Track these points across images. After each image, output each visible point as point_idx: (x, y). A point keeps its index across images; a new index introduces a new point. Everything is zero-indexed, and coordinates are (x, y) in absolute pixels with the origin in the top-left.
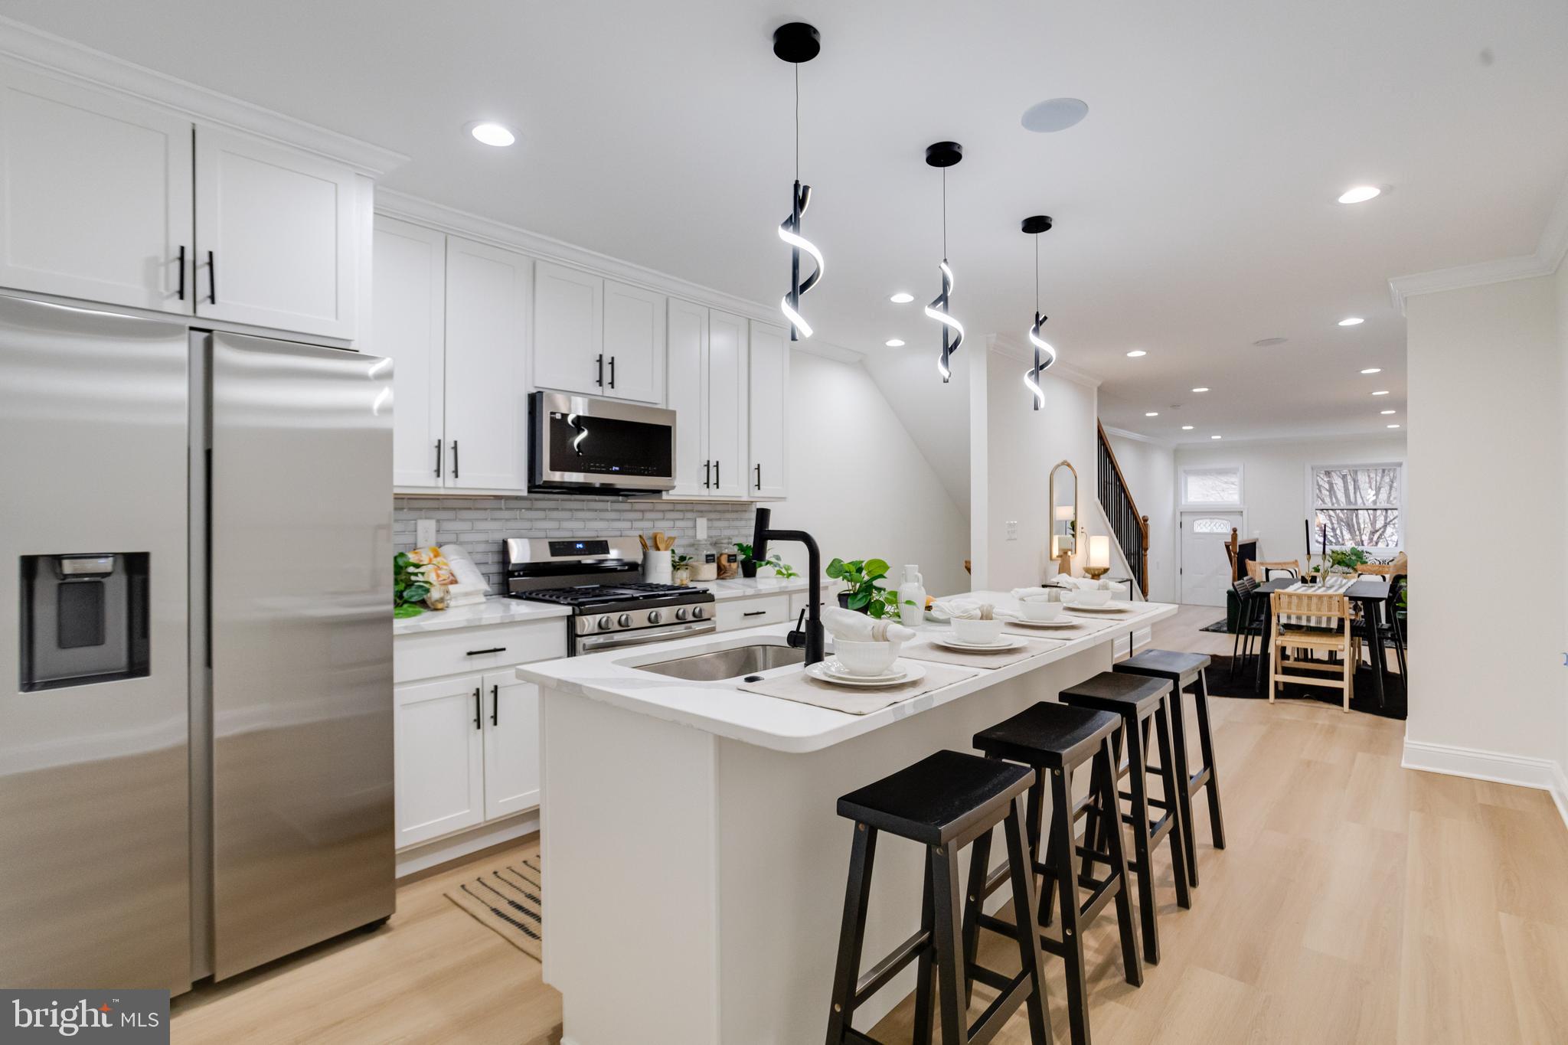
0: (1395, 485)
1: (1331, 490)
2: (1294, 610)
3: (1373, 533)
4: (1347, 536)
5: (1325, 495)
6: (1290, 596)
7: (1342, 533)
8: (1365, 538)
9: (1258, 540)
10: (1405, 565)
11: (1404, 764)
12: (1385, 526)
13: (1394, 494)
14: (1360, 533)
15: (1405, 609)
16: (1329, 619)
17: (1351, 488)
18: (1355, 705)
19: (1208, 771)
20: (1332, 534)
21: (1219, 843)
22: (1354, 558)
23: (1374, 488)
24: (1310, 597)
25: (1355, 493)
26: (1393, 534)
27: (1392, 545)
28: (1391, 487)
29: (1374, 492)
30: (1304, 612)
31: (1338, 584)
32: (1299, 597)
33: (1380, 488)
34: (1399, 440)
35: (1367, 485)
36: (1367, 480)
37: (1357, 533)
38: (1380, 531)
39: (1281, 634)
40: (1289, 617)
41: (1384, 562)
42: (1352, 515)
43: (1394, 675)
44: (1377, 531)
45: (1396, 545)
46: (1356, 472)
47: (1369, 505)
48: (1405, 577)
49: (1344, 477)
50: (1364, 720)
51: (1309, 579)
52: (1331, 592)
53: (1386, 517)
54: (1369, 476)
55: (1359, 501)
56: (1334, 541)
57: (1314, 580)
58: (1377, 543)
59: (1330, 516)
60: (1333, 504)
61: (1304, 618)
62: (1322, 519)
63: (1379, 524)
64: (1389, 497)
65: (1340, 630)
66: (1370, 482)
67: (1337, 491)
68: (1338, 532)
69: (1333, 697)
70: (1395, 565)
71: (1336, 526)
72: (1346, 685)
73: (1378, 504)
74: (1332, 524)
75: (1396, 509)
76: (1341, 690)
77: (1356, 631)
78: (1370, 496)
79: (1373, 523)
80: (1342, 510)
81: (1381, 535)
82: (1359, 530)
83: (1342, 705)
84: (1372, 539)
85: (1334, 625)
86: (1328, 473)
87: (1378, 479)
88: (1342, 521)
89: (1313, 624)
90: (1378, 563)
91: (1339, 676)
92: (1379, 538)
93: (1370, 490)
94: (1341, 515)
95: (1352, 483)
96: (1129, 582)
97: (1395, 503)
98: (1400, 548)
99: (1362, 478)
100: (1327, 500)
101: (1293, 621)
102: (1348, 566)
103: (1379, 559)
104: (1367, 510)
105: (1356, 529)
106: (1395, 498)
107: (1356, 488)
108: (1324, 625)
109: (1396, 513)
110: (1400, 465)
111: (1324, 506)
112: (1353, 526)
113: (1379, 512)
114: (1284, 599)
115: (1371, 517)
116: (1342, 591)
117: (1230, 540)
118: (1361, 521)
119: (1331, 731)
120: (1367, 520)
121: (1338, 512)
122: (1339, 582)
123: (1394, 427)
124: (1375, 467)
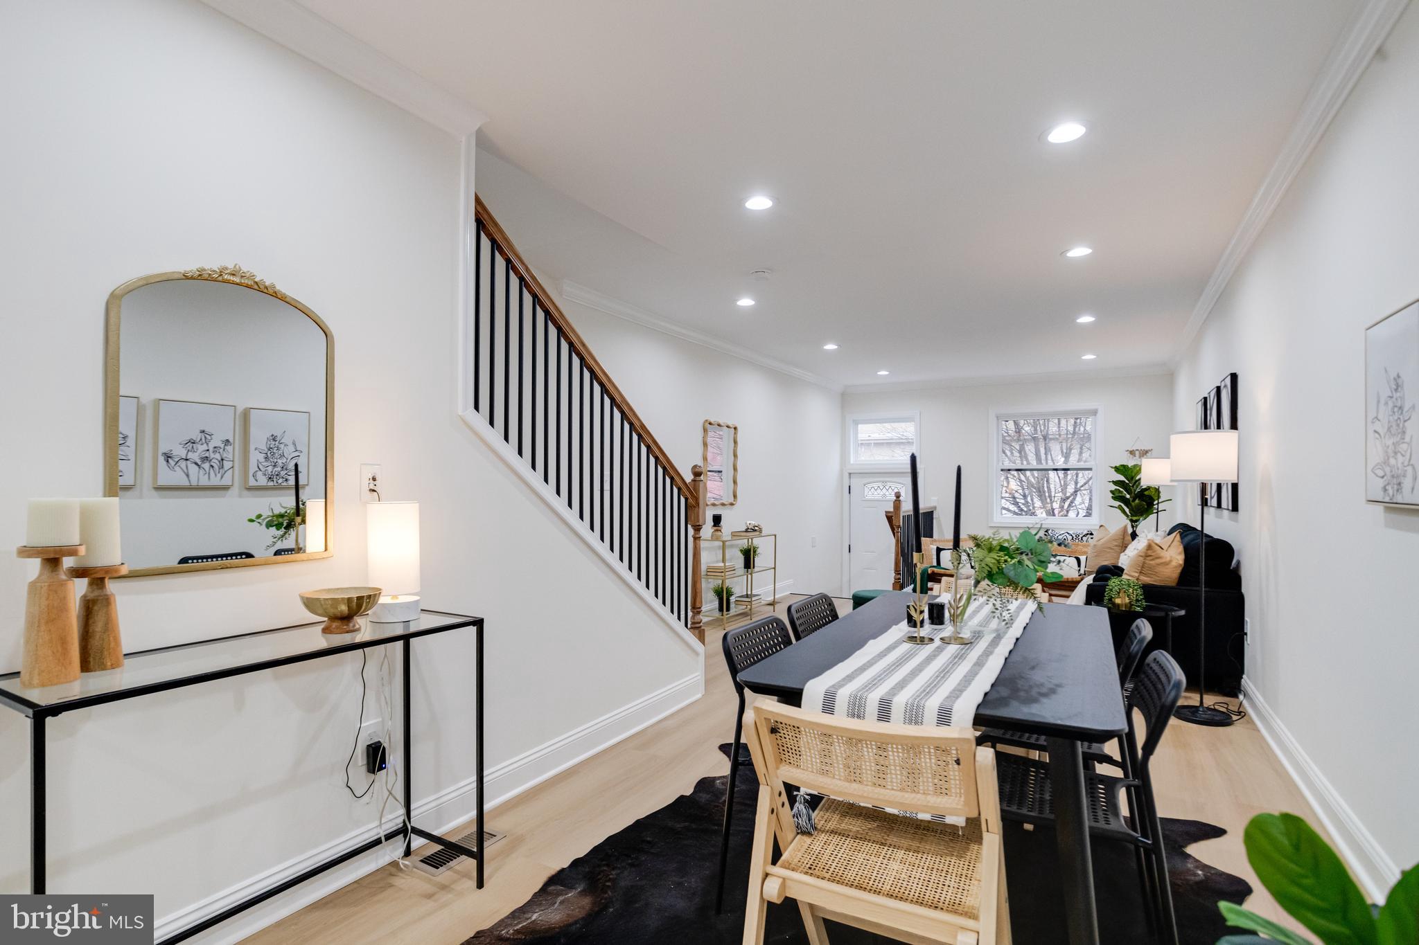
3: (1064, 500)
4: (1038, 503)
7: (1032, 500)
8: (1056, 505)
9: (935, 508)
12: (1076, 492)
14: (1051, 500)
17: (1042, 450)
20: (1023, 501)
25: (1046, 454)
35: (1058, 449)
37: (1048, 500)
38: (1071, 498)
41: (1077, 532)
42: (1043, 478)
44: (1068, 498)
45: (1089, 514)
47: (1058, 464)
56: (1025, 509)
58: (1068, 512)
59: (1021, 481)
63: (1070, 489)
68: (1029, 499)
71: (1027, 492)
79: (1064, 488)
80: (1033, 473)
81: (1072, 502)
82: (1050, 497)
84: (1063, 507)
88: (1033, 486)
90: (1070, 538)
92: (1070, 505)
94: (1032, 478)
95: (1044, 447)
96: (472, 630)
97: (1089, 461)
100: (1018, 461)
104: (1056, 470)
105: (1047, 496)
107: (1047, 450)
110: (1094, 413)
112: (1044, 492)
113: (1070, 476)
115: (1062, 482)
117: (892, 510)
118: (1052, 486)
120: (1058, 485)
121: (1028, 473)
123: (1089, 357)
124: (1066, 414)
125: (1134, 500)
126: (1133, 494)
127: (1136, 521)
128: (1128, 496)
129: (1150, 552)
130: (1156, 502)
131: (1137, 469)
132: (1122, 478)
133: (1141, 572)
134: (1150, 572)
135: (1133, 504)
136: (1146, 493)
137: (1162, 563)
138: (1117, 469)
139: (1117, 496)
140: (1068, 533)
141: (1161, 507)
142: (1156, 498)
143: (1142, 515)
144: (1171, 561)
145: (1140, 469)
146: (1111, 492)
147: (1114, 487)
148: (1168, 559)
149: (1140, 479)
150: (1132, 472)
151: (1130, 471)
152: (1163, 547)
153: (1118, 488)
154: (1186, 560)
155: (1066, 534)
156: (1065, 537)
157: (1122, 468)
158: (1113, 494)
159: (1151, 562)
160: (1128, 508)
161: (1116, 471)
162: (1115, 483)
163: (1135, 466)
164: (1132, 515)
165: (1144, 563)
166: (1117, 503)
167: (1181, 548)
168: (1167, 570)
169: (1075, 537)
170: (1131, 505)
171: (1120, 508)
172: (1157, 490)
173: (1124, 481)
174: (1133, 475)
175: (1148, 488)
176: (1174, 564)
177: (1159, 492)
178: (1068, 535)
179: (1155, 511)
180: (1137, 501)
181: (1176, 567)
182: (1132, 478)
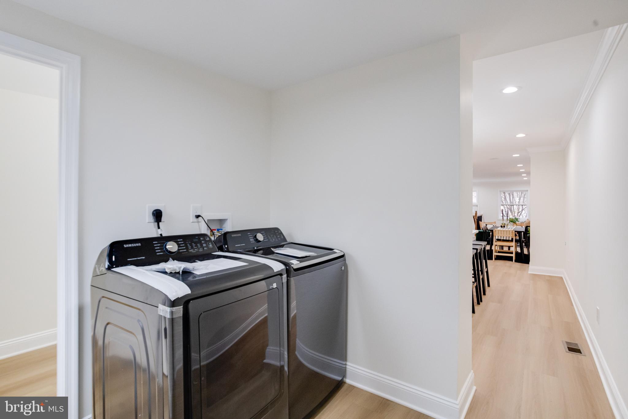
0: (525, 196)
1: (505, 198)
2: (500, 235)
3: (518, 213)
5: (503, 200)
6: (499, 230)
7: (508, 213)
8: (516, 215)
9: (483, 215)
10: (529, 223)
11: (529, 272)
12: (522, 211)
13: (525, 200)
15: (529, 234)
16: (509, 237)
17: (511, 198)
18: (516, 261)
19: (487, 269)
20: (505, 213)
21: (489, 286)
22: (515, 220)
23: (519, 198)
24: (504, 231)
25: (513, 199)
26: (524, 213)
27: (524, 217)
28: (524, 197)
29: (518, 199)
30: (502, 235)
31: (512, 228)
32: (501, 231)
33: (521, 198)
34: (528, 183)
35: (516, 196)
36: (517, 195)
37: (513, 213)
38: (521, 212)
39: (496, 242)
40: (498, 237)
41: (522, 222)
42: (512, 207)
43: (526, 255)
44: (519, 212)
45: (526, 217)
46: (513, 193)
47: (517, 203)
48: (529, 226)
49: (509, 194)
50: (518, 265)
51: (503, 226)
52: (510, 229)
53: (522, 208)
54: (517, 194)
55: (514, 202)
57: (504, 227)
58: (520, 216)
59: (505, 207)
60: (506, 203)
61: (502, 237)
62: (502, 208)
63: (520, 210)
64: (523, 201)
65: (512, 240)
66: (517, 196)
67: (507, 198)
69: (510, 259)
70: (526, 223)
72: (513, 255)
73: (520, 203)
74: (505, 210)
75: (526, 205)
76: (512, 257)
77: (516, 241)
78: (517, 200)
79: (518, 210)
80: (509, 205)
81: (521, 213)
82: (514, 212)
83: (512, 261)
84: (518, 215)
85: (510, 239)
86: (504, 193)
87: (520, 194)
88: (508, 209)
89: (505, 239)
90: (520, 223)
91: (512, 253)
92: (520, 214)
93: (517, 198)
94: (508, 207)
95: (512, 196)
97: (526, 203)
98: (527, 218)
99: (515, 194)
100: (504, 202)
101: (499, 238)
102: (514, 222)
104: (517, 205)
105: (513, 211)
106: (525, 201)
107: (513, 197)
108: (508, 239)
109: (526, 206)
110: (527, 191)
111: (503, 204)
112: (512, 211)
113: (520, 206)
114: (497, 231)
115: (518, 207)
116: (513, 229)
117: (475, 215)
118: (515, 209)
119: (510, 267)
120: (517, 208)
122: (511, 227)
124: (519, 191)
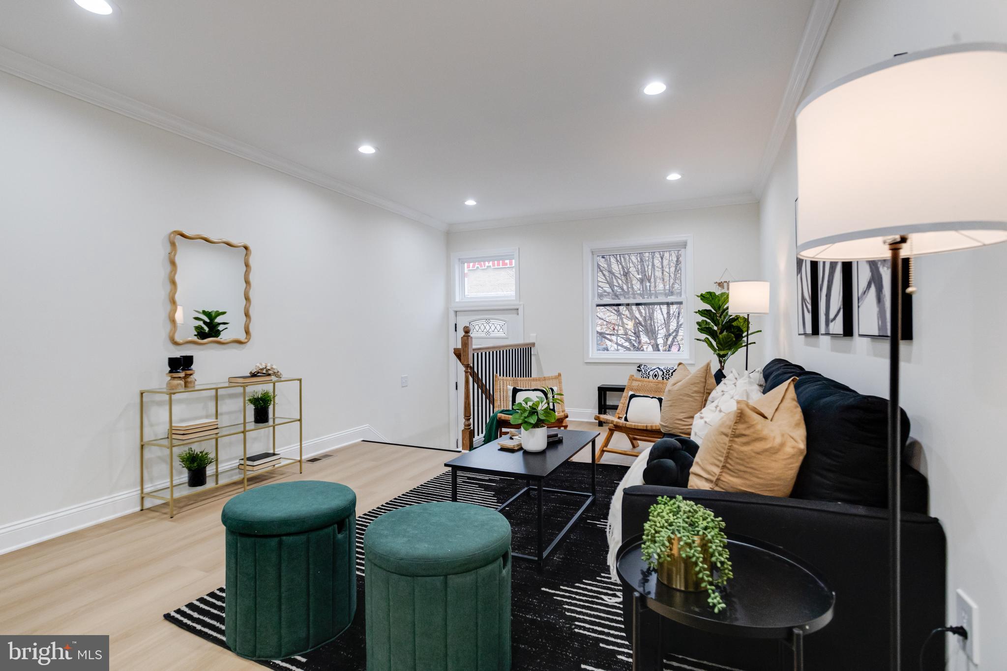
58: (671, 347)
84: (666, 343)
103: (662, 368)
123: (674, 177)
124: (658, 247)
125: (721, 333)
126: (720, 325)
127: (724, 356)
128: (715, 328)
129: (741, 428)
130: (745, 334)
131: (725, 297)
132: (708, 307)
133: (724, 467)
134: (742, 468)
135: (720, 336)
136: (734, 324)
137: (766, 450)
138: (703, 297)
139: (703, 328)
140: (659, 369)
141: (751, 339)
142: (744, 329)
143: (730, 349)
144: (782, 445)
145: (728, 297)
146: (698, 323)
147: (700, 318)
148: (778, 440)
149: (727, 308)
150: (719, 300)
151: (716, 300)
152: (766, 415)
153: (705, 319)
154: (810, 439)
155: (657, 369)
156: (656, 373)
157: (708, 296)
158: (700, 326)
159: (745, 449)
160: (715, 341)
161: (701, 299)
162: (703, 313)
163: (723, 294)
164: (720, 349)
165: (730, 448)
166: (703, 336)
167: (798, 415)
168: (773, 464)
169: (665, 373)
170: (718, 337)
171: (706, 341)
172: (747, 321)
173: (710, 310)
174: (720, 303)
175: (737, 318)
176: (789, 450)
177: (748, 323)
178: (658, 371)
179: (744, 344)
180: (725, 333)
181: (793, 456)
182: (719, 308)
